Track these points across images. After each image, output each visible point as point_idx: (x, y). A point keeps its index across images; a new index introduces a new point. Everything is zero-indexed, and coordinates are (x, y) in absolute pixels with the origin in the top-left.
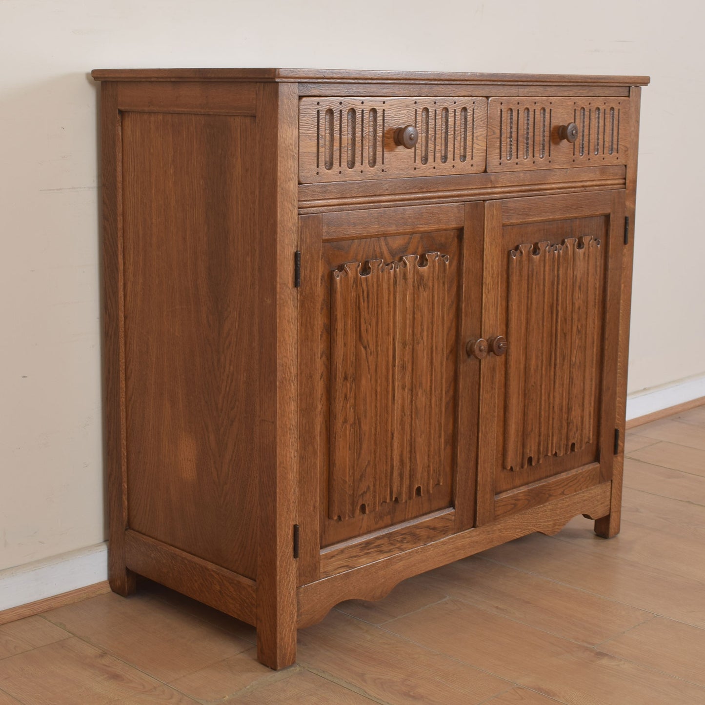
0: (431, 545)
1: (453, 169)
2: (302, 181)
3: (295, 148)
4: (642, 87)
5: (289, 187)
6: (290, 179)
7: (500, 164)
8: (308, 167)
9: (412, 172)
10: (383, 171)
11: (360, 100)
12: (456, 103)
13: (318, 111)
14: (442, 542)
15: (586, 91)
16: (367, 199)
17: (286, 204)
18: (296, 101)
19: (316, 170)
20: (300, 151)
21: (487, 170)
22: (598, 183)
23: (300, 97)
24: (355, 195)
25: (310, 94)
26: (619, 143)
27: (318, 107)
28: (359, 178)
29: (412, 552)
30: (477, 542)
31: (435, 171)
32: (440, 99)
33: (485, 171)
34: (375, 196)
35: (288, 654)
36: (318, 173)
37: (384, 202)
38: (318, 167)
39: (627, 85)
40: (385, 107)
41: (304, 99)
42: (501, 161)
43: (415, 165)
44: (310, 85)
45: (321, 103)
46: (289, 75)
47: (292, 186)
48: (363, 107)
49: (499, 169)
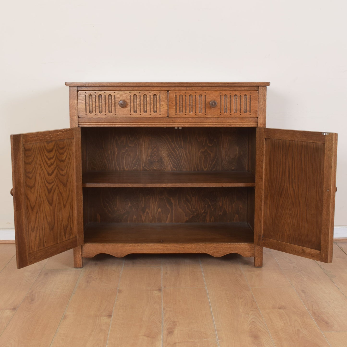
0: (145, 245)
1: (150, 115)
2: (79, 116)
3: (76, 106)
4: (267, 86)
5: (74, 118)
6: (74, 116)
7: (176, 114)
8: (82, 112)
9: (129, 116)
10: (115, 115)
11: (104, 92)
12: (151, 93)
13: (86, 95)
14: (151, 245)
15: (229, 88)
16: (109, 124)
17: (73, 123)
18: (76, 92)
19: (86, 113)
20: (79, 107)
21: (169, 117)
22: (239, 124)
23: (78, 91)
24: (104, 122)
25: (83, 90)
26: (251, 109)
27: (85, 94)
28: (104, 117)
29: (135, 245)
30: (170, 249)
31: (140, 115)
32: (142, 92)
33: (168, 117)
34: (113, 123)
35: (78, 264)
36: (86, 114)
37: (117, 125)
38: (86, 112)
39: (257, 86)
40: (115, 94)
41: (79, 91)
42: (176, 113)
43: (131, 113)
44: (83, 87)
45: (86, 93)
46: (70, 84)
47: (75, 118)
48: (105, 94)
49: (175, 116)
